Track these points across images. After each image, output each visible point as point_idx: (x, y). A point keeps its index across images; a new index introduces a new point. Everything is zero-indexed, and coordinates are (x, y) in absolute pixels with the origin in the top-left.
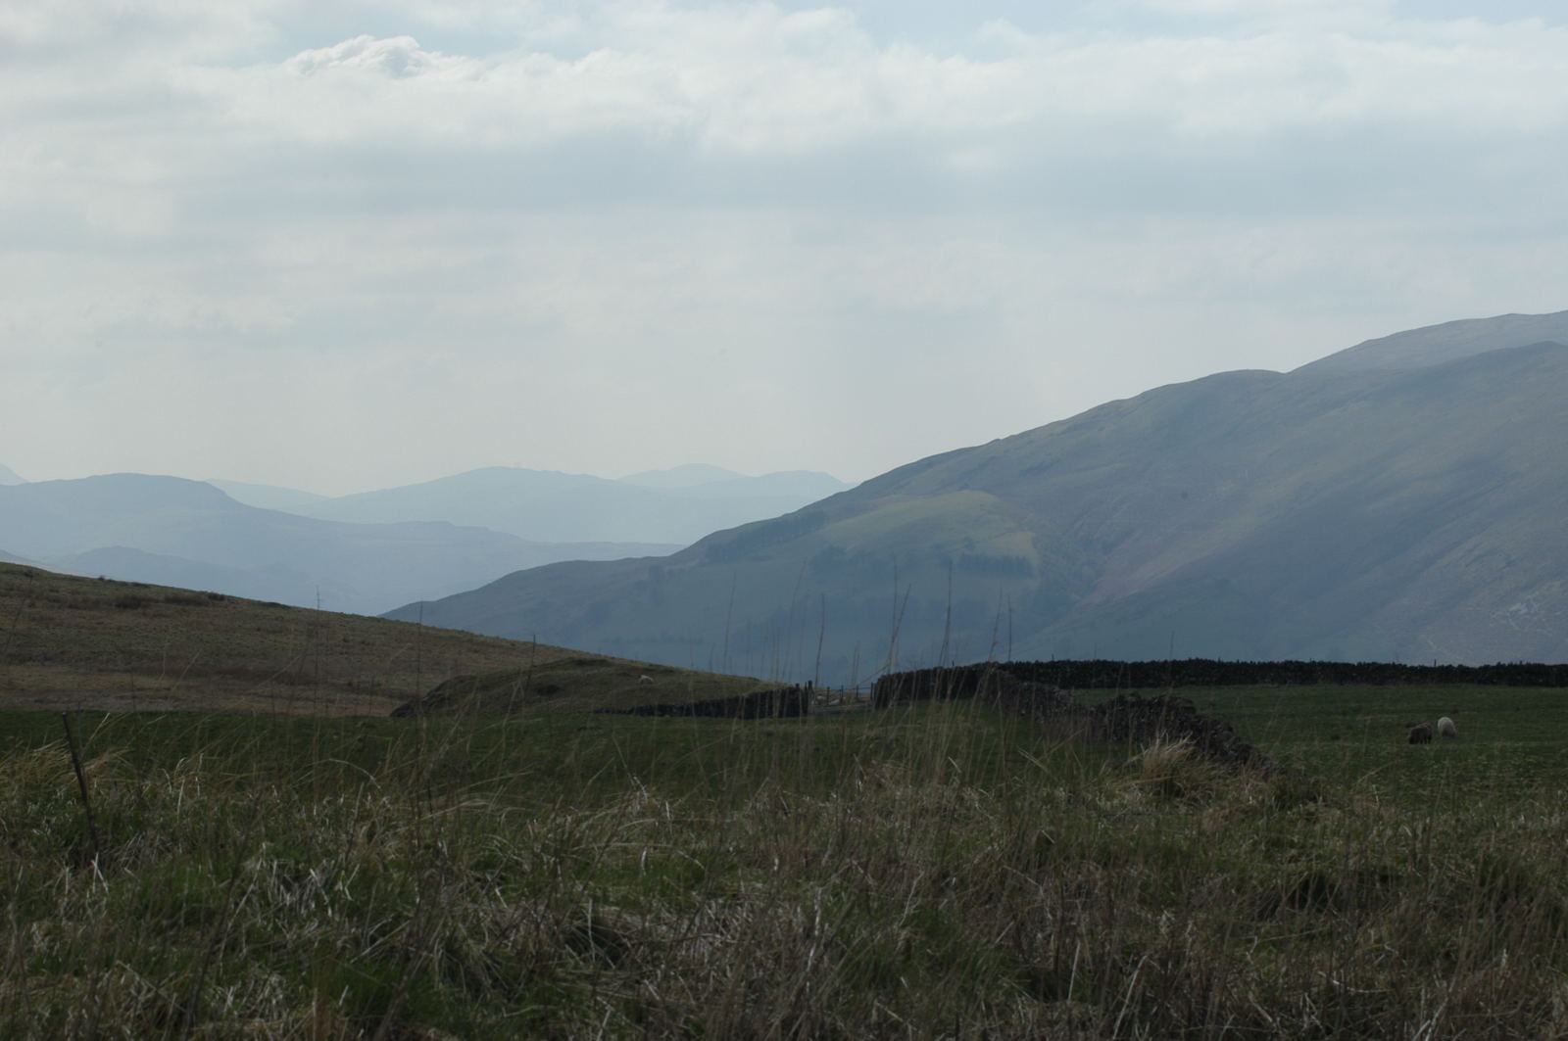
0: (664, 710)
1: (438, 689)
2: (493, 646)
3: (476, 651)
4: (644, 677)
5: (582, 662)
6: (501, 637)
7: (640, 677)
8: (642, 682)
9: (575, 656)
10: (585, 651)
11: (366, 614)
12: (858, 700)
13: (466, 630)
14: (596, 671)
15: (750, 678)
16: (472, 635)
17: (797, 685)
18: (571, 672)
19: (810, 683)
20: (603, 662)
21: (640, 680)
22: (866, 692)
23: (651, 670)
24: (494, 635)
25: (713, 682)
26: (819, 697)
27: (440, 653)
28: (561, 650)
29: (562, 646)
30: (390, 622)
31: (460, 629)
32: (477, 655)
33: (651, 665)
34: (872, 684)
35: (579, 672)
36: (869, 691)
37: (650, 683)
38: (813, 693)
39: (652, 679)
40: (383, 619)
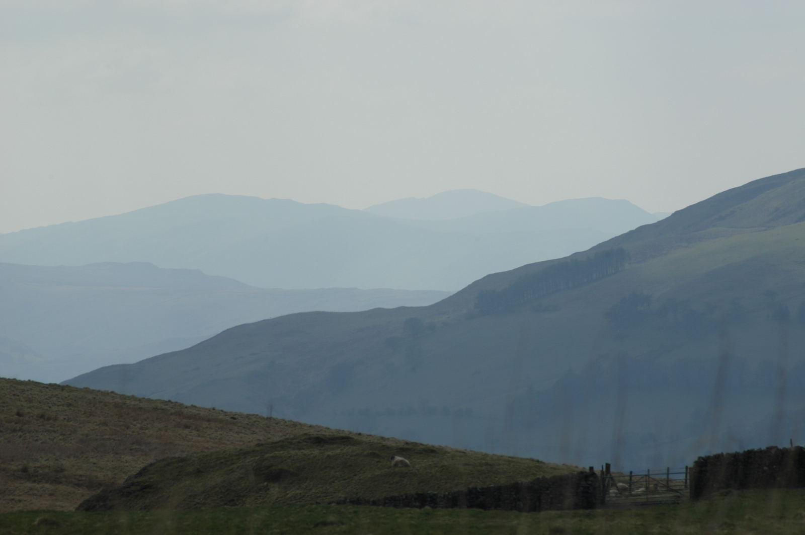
0: (424, 500)
1: (140, 474)
2: (209, 420)
3: (187, 427)
4: (398, 458)
5: (320, 440)
6: (218, 408)
7: (393, 458)
8: (396, 465)
9: (313, 432)
10: (325, 426)
11: (47, 380)
12: (670, 489)
13: (173, 400)
14: (338, 451)
15: (532, 460)
16: (181, 405)
17: (591, 468)
18: (307, 452)
19: (608, 466)
20: (345, 440)
21: (393, 463)
22: (679, 478)
23: (408, 449)
24: (209, 406)
25: (487, 464)
26: (620, 484)
27: (141, 428)
28: (295, 425)
29: (295, 420)
30: (77, 390)
31: (166, 399)
32: (187, 431)
33: (407, 443)
34: (687, 468)
35: (316, 452)
36: (683, 477)
37: (406, 465)
38: (612, 478)
39: (407, 461)
40: (67, 386)
